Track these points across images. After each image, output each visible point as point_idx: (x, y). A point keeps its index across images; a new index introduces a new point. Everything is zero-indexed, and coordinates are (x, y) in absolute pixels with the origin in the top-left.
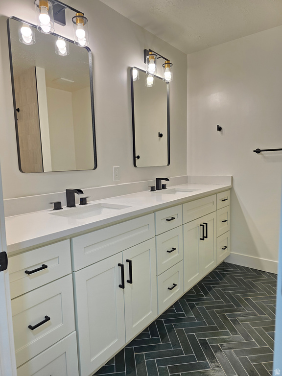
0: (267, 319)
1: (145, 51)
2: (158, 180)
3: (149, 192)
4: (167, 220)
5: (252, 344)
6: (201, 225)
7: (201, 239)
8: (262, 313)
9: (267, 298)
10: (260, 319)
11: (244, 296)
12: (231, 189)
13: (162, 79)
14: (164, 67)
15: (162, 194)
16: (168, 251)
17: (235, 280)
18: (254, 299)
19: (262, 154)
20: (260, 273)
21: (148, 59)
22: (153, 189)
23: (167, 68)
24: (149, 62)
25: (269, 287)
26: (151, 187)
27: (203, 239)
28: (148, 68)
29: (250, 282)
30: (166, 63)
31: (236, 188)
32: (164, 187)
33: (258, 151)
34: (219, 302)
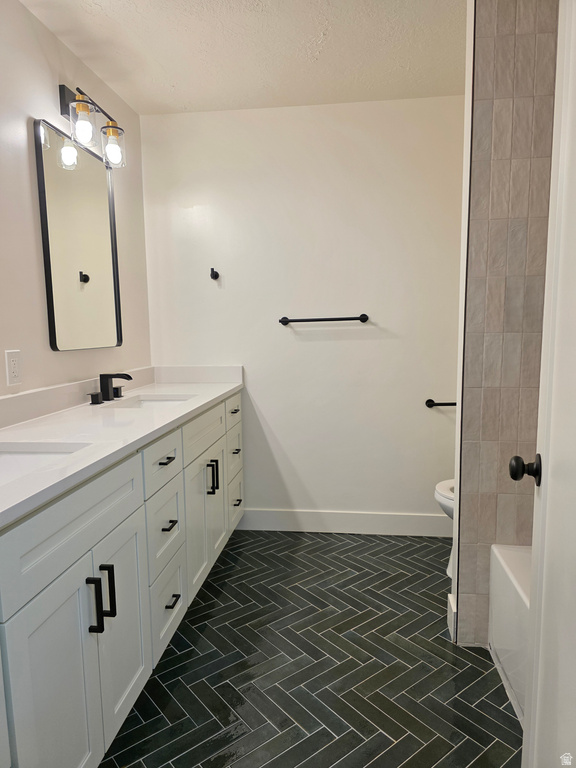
0: (333, 612)
1: (62, 89)
2: (105, 379)
3: (87, 407)
4: (160, 464)
5: (328, 663)
6: (208, 465)
7: (209, 493)
8: (323, 606)
9: (321, 577)
10: (324, 615)
11: (287, 584)
12: (242, 391)
13: (101, 159)
14: (105, 133)
15: (116, 409)
16: (164, 530)
17: (263, 559)
18: (305, 584)
19: (291, 327)
20: (296, 536)
21: (74, 109)
22: (96, 400)
23: (112, 138)
24: (76, 116)
25: (318, 557)
26: (92, 396)
27: (213, 493)
28: (75, 129)
29: (287, 556)
30: (109, 127)
31: (251, 390)
32: (117, 393)
33: (285, 321)
34: (250, 608)
